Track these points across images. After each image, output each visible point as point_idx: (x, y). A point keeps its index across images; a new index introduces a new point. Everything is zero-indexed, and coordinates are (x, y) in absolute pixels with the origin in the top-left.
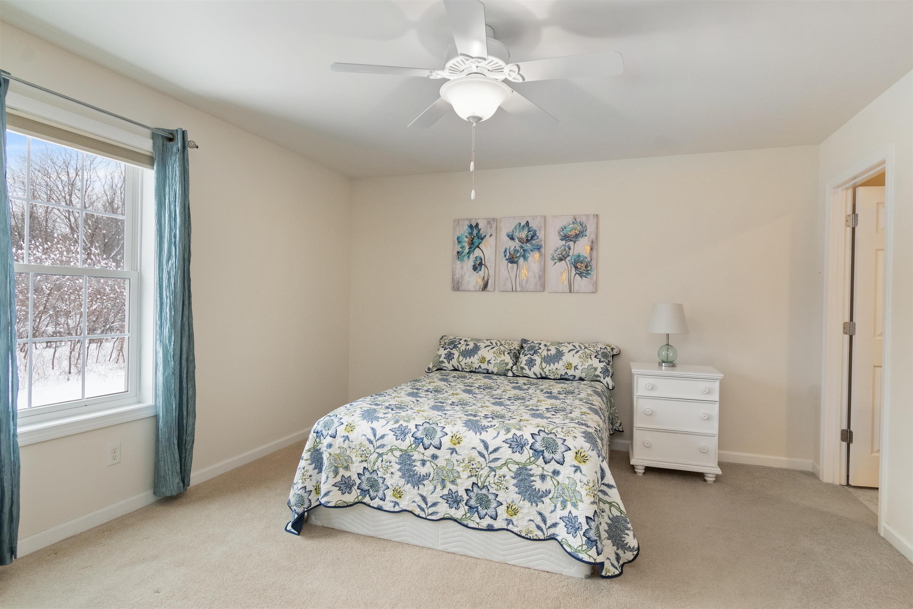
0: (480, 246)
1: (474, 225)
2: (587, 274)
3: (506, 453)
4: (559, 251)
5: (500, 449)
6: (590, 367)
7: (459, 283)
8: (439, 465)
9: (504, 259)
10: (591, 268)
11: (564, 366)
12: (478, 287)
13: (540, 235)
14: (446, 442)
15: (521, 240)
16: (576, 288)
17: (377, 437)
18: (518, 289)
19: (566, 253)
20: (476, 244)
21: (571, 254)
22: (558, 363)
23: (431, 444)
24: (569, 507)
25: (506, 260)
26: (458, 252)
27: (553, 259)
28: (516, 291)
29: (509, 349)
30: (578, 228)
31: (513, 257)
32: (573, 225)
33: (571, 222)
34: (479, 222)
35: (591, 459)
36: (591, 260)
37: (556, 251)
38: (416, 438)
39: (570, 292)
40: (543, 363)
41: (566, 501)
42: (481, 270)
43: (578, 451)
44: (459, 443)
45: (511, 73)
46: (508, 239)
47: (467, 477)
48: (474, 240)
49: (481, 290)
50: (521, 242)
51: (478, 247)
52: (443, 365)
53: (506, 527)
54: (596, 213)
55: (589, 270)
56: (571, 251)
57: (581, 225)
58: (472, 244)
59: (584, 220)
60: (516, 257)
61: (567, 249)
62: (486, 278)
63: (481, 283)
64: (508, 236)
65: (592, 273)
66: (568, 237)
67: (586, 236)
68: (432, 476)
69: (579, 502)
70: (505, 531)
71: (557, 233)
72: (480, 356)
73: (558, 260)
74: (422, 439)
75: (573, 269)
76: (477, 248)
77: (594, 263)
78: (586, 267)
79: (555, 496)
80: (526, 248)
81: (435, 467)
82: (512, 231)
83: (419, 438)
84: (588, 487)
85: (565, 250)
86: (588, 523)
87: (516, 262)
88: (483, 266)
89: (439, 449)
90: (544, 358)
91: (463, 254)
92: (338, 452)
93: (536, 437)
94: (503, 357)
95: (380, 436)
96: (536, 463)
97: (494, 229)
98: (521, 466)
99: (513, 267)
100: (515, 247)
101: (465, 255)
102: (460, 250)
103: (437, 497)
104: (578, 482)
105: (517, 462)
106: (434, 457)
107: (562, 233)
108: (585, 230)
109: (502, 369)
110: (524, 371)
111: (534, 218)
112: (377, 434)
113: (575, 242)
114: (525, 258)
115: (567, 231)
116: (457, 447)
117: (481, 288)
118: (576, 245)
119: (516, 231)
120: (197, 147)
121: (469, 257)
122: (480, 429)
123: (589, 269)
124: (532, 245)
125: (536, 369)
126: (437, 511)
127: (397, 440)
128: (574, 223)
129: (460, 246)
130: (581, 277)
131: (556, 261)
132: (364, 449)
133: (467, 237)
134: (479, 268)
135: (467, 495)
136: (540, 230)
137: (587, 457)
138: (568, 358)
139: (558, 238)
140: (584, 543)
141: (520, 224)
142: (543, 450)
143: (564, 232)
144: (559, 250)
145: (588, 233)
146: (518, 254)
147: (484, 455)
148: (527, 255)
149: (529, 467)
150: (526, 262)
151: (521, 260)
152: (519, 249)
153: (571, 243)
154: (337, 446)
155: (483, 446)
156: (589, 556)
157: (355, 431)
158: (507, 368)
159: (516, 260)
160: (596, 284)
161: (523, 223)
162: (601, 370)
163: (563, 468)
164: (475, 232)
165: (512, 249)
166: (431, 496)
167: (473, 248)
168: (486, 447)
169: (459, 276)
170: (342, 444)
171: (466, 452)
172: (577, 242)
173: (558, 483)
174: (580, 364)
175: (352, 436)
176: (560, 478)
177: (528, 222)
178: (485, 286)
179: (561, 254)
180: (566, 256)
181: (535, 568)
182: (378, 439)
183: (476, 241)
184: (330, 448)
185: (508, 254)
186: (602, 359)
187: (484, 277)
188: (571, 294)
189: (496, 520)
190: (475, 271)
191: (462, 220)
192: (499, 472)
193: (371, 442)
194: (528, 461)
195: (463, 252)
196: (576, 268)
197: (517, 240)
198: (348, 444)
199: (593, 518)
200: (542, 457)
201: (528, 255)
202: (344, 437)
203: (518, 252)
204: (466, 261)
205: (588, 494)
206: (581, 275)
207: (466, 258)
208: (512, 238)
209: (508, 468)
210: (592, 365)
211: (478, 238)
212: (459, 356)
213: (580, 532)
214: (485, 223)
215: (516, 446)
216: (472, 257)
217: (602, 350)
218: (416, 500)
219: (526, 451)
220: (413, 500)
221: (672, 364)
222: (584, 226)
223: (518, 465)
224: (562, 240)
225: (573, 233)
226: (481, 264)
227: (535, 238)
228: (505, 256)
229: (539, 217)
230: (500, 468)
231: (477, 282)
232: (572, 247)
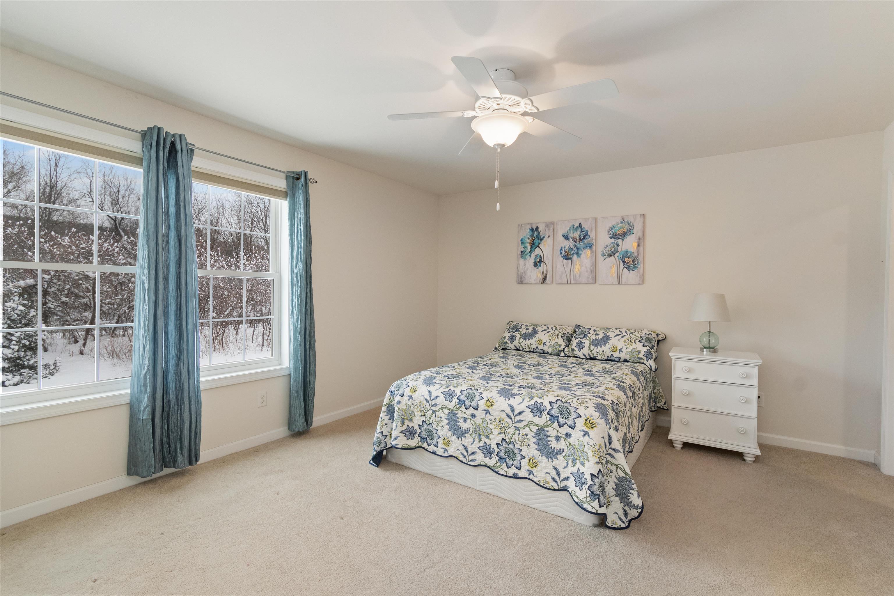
0: (539, 246)
1: (534, 228)
2: (635, 267)
3: (528, 416)
4: (608, 249)
5: (524, 413)
6: (634, 350)
7: (523, 277)
8: (476, 422)
9: (560, 256)
10: (638, 262)
11: (610, 349)
12: (538, 281)
13: (592, 234)
14: (482, 404)
15: (574, 240)
16: (624, 279)
17: (432, 398)
18: (573, 282)
19: (615, 250)
20: (536, 244)
21: (619, 250)
22: (605, 346)
23: (471, 405)
24: (578, 465)
25: (562, 257)
26: (522, 252)
27: (603, 255)
28: (571, 283)
29: (563, 333)
30: (626, 227)
31: (568, 255)
32: (621, 225)
33: (620, 222)
34: (539, 225)
35: (599, 426)
36: (638, 255)
37: (605, 248)
38: (460, 400)
39: (619, 283)
40: (591, 345)
41: (576, 459)
42: (540, 266)
43: (588, 419)
44: (492, 406)
45: (527, 106)
46: (563, 239)
47: (497, 433)
48: (535, 241)
49: (540, 283)
50: (575, 241)
51: (538, 246)
52: (507, 345)
53: (528, 477)
54: (642, 213)
55: (636, 264)
56: (620, 248)
57: (629, 224)
58: (533, 244)
59: (631, 219)
60: (571, 255)
61: (616, 246)
62: (545, 273)
63: (540, 277)
64: (564, 236)
65: (639, 267)
66: (617, 236)
67: (633, 234)
68: (471, 430)
69: (586, 461)
70: (527, 480)
71: (607, 232)
72: (537, 338)
73: (607, 256)
74: (464, 401)
75: (622, 264)
76: (537, 248)
77: (640, 258)
78: (634, 261)
79: (567, 455)
80: (579, 246)
81: (474, 424)
82: (566, 232)
83: (462, 400)
84: (594, 449)
85: (614, 247)
86: (592, 480)
87: (570, 259)
88: (542, 263)
89: (477, 410)
90: (593, 341)
91: (526, 253)
92: (404, 407)
93: (553, 404)
94: (556, 340)
95: (434, 397)
96: (552, 426)
97: (551, 231)
98: (539, 428)
99: (567, 264)
100: (570, 245)
101: (527, 254)
102: (523, 250)
103: (475, 448)
104: (586, 444)
105: (536, 424)
106: (473, 416)
107: (611, 232)
108: (632, 228)
109: (556, 350)
110: (575, 352)
111: (586, 220)
112: (432, 395)
113: (623, 240)
114: (578, 254)
115: (616, 230)
116: (490, 409)
117: (541, 280)
118: (624, 242)
119: (570, 232)
120: (316, 182)
121: (530, 255)
122: (509, 396)
123: (636, 263)
124: (585, 243)
125: (585, 351)
126: (475, 459)
127: (446, 401)
128: (622, 223)
129: (523, 246)
130: (629, 270)
131: (606, 256)
132: (422, 407)
133: (529, 239)
134: (539, 265)
135: (498, 448)
136: (591, 230)
137: (595, 424)
138: (614, 341)
139: (608, 237)
140: (588, 495)
141: (574, 226)
142: (558, 416)
143: (613, 231)
144: (609, 247)
145: (635, 231)
146: (573, 252)
147: (511, 417)
148: (580, 252)
149: (546, 429)
150: (579, 259)
151: (575, 257)
152: (573, 248)
153: (620, 241)
154: (404, 403)
155: (510, 409)
156: (592, 507)
157: (417, 392)
158: (560, 349)
159: (570, 257)
160: (643, 277)
161: (576, 225)
162: (644, 353)
163: (574, 432)
164: (536, 234)
165: (567, 248)
166: (471, 446)
167: (534, 248)
168: (513, 411)
169: (523, 271)
170: (407, 402)
171: (497, 413)
172: (625, 240)
173: (570, 444)
174: (625, 347)
175: (415, 396)
176: (571, 440)
177: (580, 224)
178: (544, 279)
179: (611, 250)
180: (614, 252)
181: (551, 513)
182: (433, 400)
183: (537, 242)
184: (399, 404)
185: (564, 252)
186: (646, 344)
187: (543, 272)
188: (619, 285)
189: (520, 470)
190: (535, 267)
191: (525, 224)
192: (523, 432)
193: (427, 401)
194: (546, 424)
195: (526, 252)
196: (624, 262)
197: (571, 240)
198: (412, 402)
199: (597, 476)
200: (557, 421)
201: (581, 252)
202: (409, 396)
203: (572, 250)
204: (528, 259)
205: (594, 455)
206: (628, 268)
207: (528, 256)
208: (567, 238)
209: (530, 429)
210: (636, 349)
211: (538, 239)
212: (520, 338)
213: (586, 486)
214: (544, 227)
215: (536, 411)
216: (533, 255)
217: (647, 336)
218: (460, 448)
219: (544, 415)
220: (457, 448)
221: (713, 349)
222: (631, 225)
223: (538, 426)
224: (611, 238)
225: (621, 232)
226: (540, 261)
227: (587, 237)
228: (561, 254)
229: (590, 219)
230: (523, 428)
231: (537, 276)
232: (620, 245)
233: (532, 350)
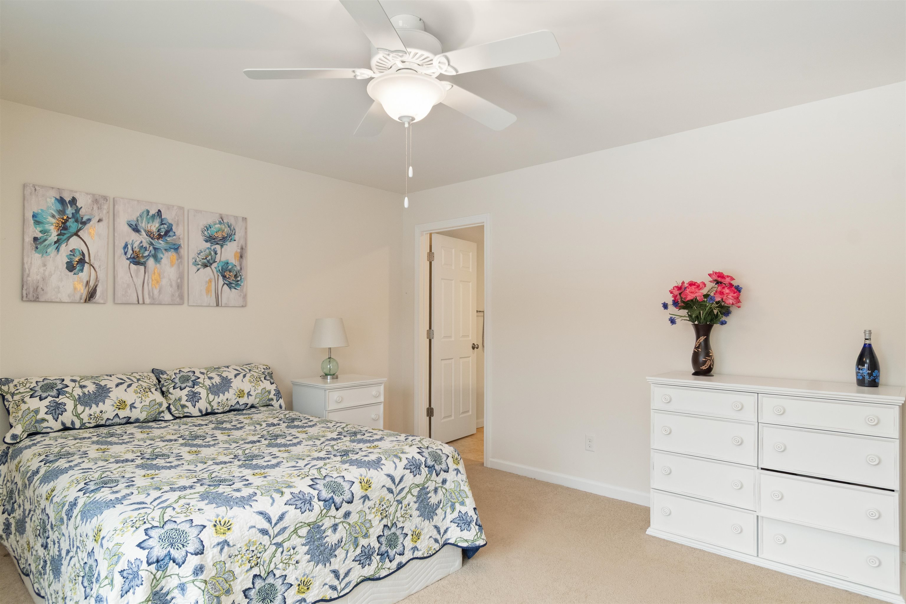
0: (79, 234)
1: (68, 199)
2: (237, 285)
3: (410, 479)
4: (203, 255)
5: (404, 478)
6: (264, 390)
7: (39, 289)
8: (351, 522)
9: (124, 257)
10: (241, 278)
11: (235, 394)
12: (77, 298)
13: (178, 230)
14: (357, 490)
15: (149, 234)
16: (224, 300)
17: (274, 521)
18: (147, 301)
19: (212, 259)
20: (73, 229)
21: (217, 260)
22: (229, 392)
23: (343, 500)
24: (458, 507)
25: (127, 259)
26: (35, 239)
27: (195, 264)
28: (144, 303)
30: (226, 230)
31: (138, 257)
32: (219, 225)
33: (218, 222)
34: (77, 196)
36: (241, 269)
37: (199, 254)
38: (325, 501)
39: (218, 305)
41: (455, 503)
42: (82, 270)
43: (453, 455)
44: (370, 487)
46: (130, 230)
47: (378, 522)
48: (68, 224)
49: (83, 301)
50: (150, 237)
51: (76, 234)
52: (44, 425)
53: (412, 557)
54: (245, 217)
55: (238, 281)
56: (218, 256)
57: (229, 227)
58: (65, 228)
59: (232, 221)
60: (144, 257)
61: (213, 253)
62: (92, 284)
63: (83, 291)
64: (130, 225)
65: (242, 284)
66: (214, 239)
67: (235, 240)
68: (344, 540)
69: (465, 499)
70: (411, 562)
71: (201, 232)
72: (115, 399)
73: (202, 265)
74: (332, 498)
75: (221, 278)
76: (75, 237)
77: (243, 273)
78: (236, 276)
79: (445, 504)
80: (157, 246)
81: (347, 527)
82: (135, 219)
83: (328, 499)
84: (467, 483)
85: (210, 254)
86: (476, 513)
87: (144, 264)
88: (86, 266)
89: (352, 502)
90: (210, 388)
91: (47, 243)
92: (214, 573)
94: (151, 397)
95: (277, 517)
96: (431, 479)
97: (105, 212)
98: (420, 487)
99: (137, 271)
100: (141, 242)
101: (50, 245)
102: (39, 235)
103: (349, 563)
104: (460, 482)
105: (417, 485)
106: (347, 515)
107: (206, 233)
108: (233, 233)
110: (186, 410)
111: (169, 207)
112: (272, 516)
113: (222, 246)
114: (157, 259)
115: (213, 231)
116: (368, 493)
117: (84, 297)
118: (223, 249)
119: (142, 220)
121: (58, 249)
122: (377, 465)
123: (239, 279)
124: (167, 242)
125: (203, 405)
126: (350, 580)
127: (302, 513)
128: (220, 223)
129: (39, 229)
130: (230, 288)
131: (199, 266)
132: (254, 549)
133: (53, 216)
134: (78, 268)
135: (379, 543)
136: (178, 224)
137: (458, 458)
138: (237, 384)
139: (201, 239)
140: (477, 531)
141: (148, 212)
142: (434, 465)
143: (209, 231)
144: (204, 253)
145: (236, 237)
146: (146, 254)
147: (392, 490)
148: (160, 255)
149: (426, 486)
150: (158, 265)
151: (151, 262)
152: (148, 246)
153: (218, 247)
154: (211, 564)
155: (390, 481)
156: (482, 539)
157: (234, 528)
158: (161, 409)
159: (142, 260)
160: (245, 297)
161: (152, 212)
162: (274, 393)
163: (448, 475)
164: (70, 211)
165: (136, 245)
166: (343, 565)
167: (66, 236)
168: (393, 480)
169: (39, 277)
170: (218, 558)
171: (377, 494)
172: (225, 247)
173: (446, 490)
174: (253, 389)
175: (230, 537)
176: (447, 486)
177: (159, 211)
178: (91, 296)
179: (206, 258)
180: (211, 262)
182: (276, 524)
183: (73, 226)
184: (202, 572)
185: (130, 252)
187: (88, 283)
188: (218, 308)
189: (403, 554)
190: (71, 271)
191: (42, 187)
192: (405, 502)
193: (264, 532)
194: (426, 480)
195: (46, 240)
196: (224, 277)
197: (143, 233)
198: (228, 552)
199: (478, 507)
200: (434, 471)
201: (162, 256)
202: (218, 544)
203: (146, 250)
204: (52, 255)
205: (470, 489)
206: (229, 285)
207: (52, 250)
208: (136, 229)
209: (412, 495)
210: (265, 388)
211: (77, 221)
212: (75, 406)
213: (472, 524)
214: (90, 201)
215: (415, 469)
216: (65, 249)
217: (266, 371)
218: (328, 580)
219: (422, 470)
220: (324, 583)
221: (335, 376)
222: (232, 228)
224: (206, 241)
225: (220, 235)
226: (82, 261)
227: (171, 234)
228: (126, 254)
229: (175, 208)
230: (405, 497)
231: (75, 289)
232: (219, 252)
233: (103, 422)
